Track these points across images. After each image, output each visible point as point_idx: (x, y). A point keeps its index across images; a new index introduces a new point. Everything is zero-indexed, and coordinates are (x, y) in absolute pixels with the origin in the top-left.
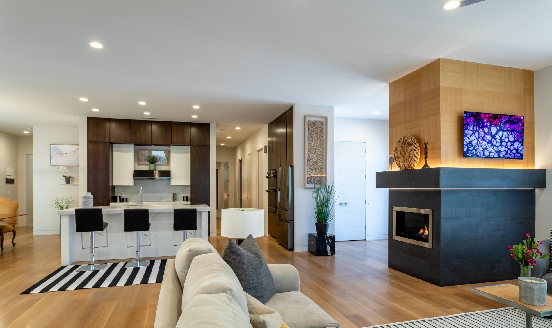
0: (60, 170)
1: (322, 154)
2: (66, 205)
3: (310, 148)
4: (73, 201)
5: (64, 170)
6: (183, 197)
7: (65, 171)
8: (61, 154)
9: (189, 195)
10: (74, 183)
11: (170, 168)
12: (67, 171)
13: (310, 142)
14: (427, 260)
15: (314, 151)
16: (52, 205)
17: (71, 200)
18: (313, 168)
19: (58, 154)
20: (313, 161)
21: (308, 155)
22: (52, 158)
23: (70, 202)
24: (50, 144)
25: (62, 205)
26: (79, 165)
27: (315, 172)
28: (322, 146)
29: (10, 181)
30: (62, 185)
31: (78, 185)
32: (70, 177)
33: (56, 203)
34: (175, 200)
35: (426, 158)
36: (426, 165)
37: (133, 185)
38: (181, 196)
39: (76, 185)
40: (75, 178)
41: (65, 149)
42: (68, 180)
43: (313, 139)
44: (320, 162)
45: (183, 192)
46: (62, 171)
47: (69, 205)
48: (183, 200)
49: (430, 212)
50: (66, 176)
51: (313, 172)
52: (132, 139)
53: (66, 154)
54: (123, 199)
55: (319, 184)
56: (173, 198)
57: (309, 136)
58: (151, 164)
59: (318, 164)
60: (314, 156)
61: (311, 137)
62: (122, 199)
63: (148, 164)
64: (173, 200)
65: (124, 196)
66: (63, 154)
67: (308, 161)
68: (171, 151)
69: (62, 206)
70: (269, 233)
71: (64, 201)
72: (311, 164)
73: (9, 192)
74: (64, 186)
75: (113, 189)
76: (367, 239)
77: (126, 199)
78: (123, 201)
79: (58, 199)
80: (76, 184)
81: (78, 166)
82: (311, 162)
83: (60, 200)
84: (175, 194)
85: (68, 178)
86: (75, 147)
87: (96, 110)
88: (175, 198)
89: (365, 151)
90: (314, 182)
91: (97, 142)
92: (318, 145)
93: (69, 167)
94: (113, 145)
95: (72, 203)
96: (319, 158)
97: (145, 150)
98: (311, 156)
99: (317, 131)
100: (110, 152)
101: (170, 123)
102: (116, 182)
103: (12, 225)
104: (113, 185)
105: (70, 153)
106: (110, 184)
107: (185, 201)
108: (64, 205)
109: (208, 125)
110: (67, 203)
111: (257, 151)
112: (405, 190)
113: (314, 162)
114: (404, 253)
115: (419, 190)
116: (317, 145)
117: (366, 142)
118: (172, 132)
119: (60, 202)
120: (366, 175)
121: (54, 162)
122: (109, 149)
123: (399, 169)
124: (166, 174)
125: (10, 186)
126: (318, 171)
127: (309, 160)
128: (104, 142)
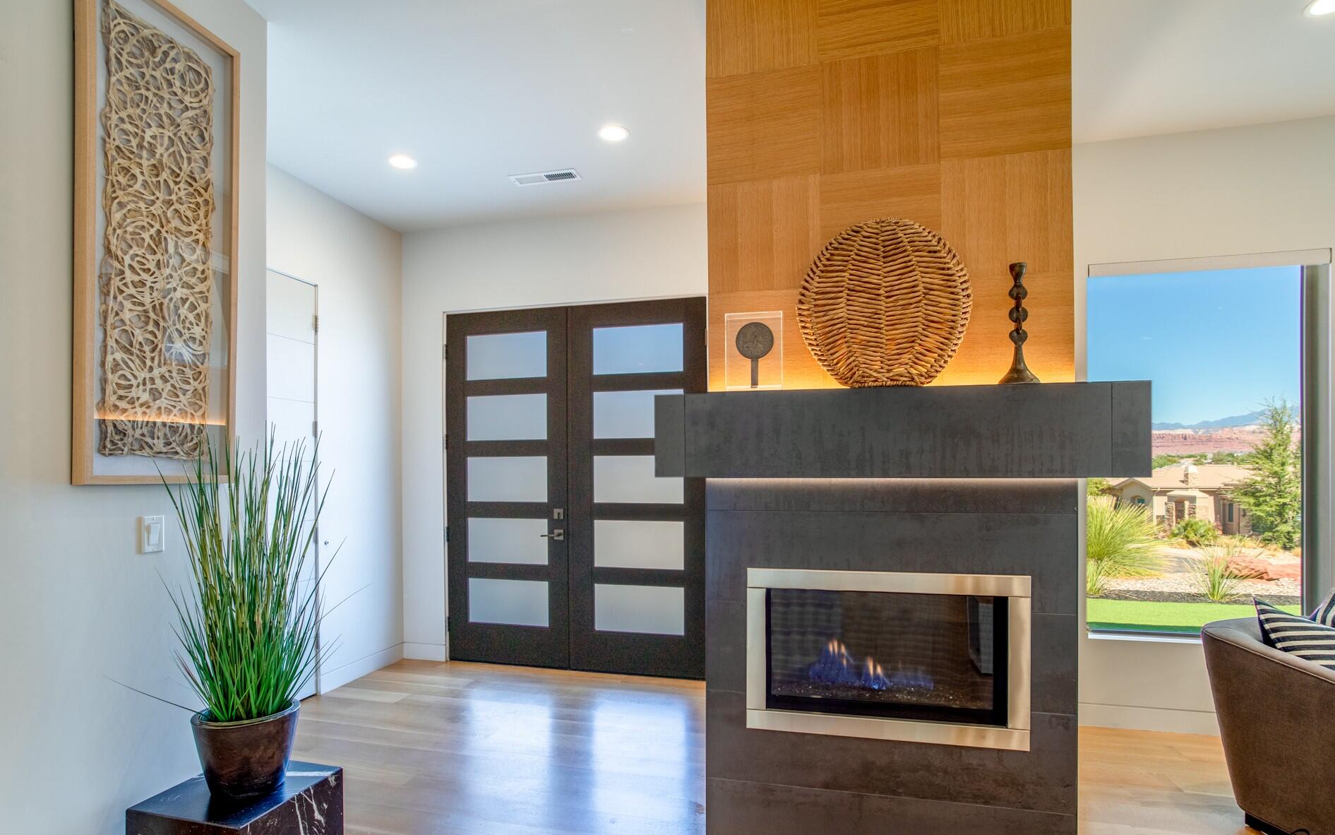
1: (200, 268)
3: (121, 205)
13: (125, 163)
14: (986, 803)
15: (153, 231)
18: (147, 348)
20: (147, 299)
21: (108, 250)
27: (156, 372)
28: (206, 216)
35: (1018, 337)
36: (1017, 371)
43: (140, 146)
44: (191, 317)
49: (1019, 588)
51: (142, 375)
55: (188, 454)
57: (114, 117)
59: (179, 326)
60: (152, 266)
61: (128, 127)
67: (105, 293)
72: (126, 315)
76: (324, 690)
82: (128, 304)
89: (311, 321)
90: (148, 440)
92: (180, 201)
96: (185, 291)
98: (127, 260)
99: (170, 106)
112: (831, 487)
113: (149, 307)
114: (826, 786)
115: (931, 485)
116: (174, 197)
117: (315, 286)
120: (315, 424)
123: (833, 384)
126: (181, 372)
127: (116, 282)
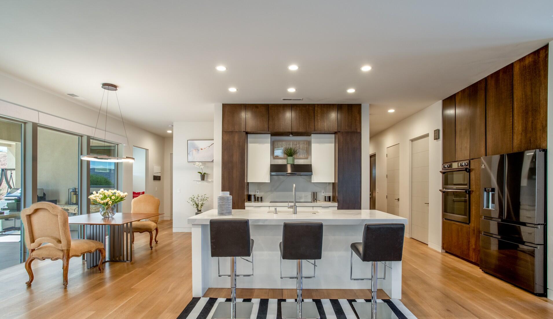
0: (196, 166)
2: (201, 202)
4: (207, 199)
5: (199, 166)
6: (325, 197)
7: (201, 167)
8: (197, 150)
9: (331, 194)
10: (208, 180)
11: (311, 162)
12: (202, 167)
16: (188, 202)
17: (206, 197)
19: (194, 150)
22: (189, 154)
23: (205, 199)
24: (188, 139)
25: (197, 202)
26: (214, 161)
29: (157, 178)
30: (198, 182)
31: (212, 181)
32: (205, 173)
33: (192, 201)
34: (315, 200)
37: (270, 182)
38: (321, 195)
39: (210, 182)
40: (210, 174)
41: (201, 144)
42: (203, 177)
45: (324, 191)
46: (198, 167)
47: (204, 202)
48: (325, 201)
50: (202, 172)
52: (270, 127)
53: (202, 149)
54: (258, 198)
56: (313, 198)
58: (289, 157)
62: (256, 198)
63: (285, 157)
64: (313, 201)
65: (258, 194)
66: (199, 150)
68: (313, 140)
69: (198, 204)
70: (443, 248)
71: (199, 198)
73: (156, 188)
74: (200, 183)
75: (248, 187)
77: (261, 198)
78: (258, 200)
79: (194, 196)
80: (210, 180)
81: (212, 161)
83: (196, 197)
84: (315, 193)
85: (203, 174)
86: (210, 142)
87: (233, 90)
88: (315, 198)
91: (232, 132)
93: (204, 163)
94: (249, 135)
95: (206, 200)
97: (282, 141)
100: (246, 144)
101: (314, 105)
102: (251, 179)
103: (155, 222)
104: (248, 182)
105: (205, 148)
106: (246, 181)
107: (327, 201)
108: (199, 203)
109: (359, 106)
110: (202, 200)
111: (410, 140)
118: (316, 116)
119: (195, 199)
121: (191, 159)
122: (245, 140)
124: (307, 169)
125: (157, 182)
128: (240, 132)
